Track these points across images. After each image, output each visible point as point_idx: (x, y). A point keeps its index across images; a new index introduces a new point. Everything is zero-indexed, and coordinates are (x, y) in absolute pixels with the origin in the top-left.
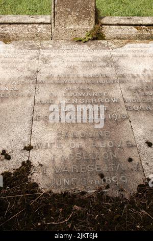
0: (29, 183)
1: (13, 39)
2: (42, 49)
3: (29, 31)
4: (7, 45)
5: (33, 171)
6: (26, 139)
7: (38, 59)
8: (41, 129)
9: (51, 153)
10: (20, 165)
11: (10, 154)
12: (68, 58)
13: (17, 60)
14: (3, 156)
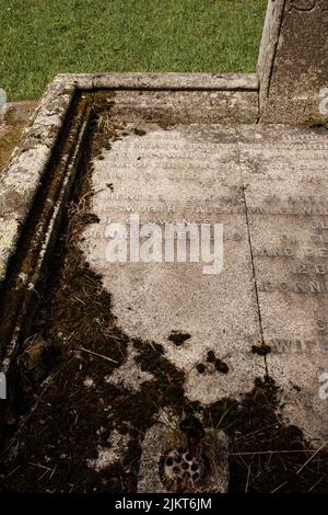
0: (280, 426)
1: (179, 121)
2: (242, 141)
3: (212, 105)
4: (168, 133)
5: (283, 401)
6: (252, 330)
7: (238, 162)
8: (278, 310)
9: (314, 363)
10: (252, 385)
11: (224, 361)
12: (303, 162)
13: (195, 162)
14: (212, 364)
